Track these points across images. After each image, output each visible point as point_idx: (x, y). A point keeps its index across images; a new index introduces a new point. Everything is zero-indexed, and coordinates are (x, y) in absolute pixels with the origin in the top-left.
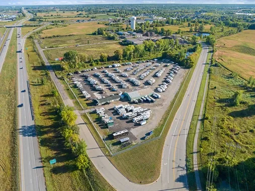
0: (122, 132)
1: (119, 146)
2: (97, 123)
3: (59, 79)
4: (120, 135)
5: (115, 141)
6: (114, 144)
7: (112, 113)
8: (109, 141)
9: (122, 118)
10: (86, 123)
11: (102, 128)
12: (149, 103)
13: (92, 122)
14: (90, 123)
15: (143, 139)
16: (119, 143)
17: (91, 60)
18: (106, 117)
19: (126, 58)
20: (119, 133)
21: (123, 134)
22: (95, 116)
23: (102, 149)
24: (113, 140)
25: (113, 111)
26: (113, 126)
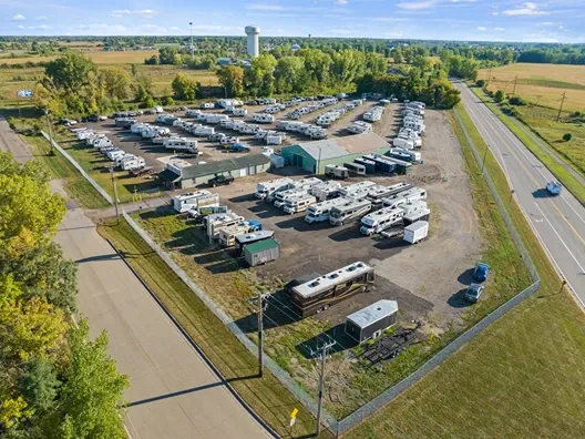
0: (344, 275)
1: (347, 359)
2: (185, 252)
3: (22, 133)
4: (334, 291)
5: (309, 327)
6: (309, 348)
7: (253, 210)
8: (279, 333)
9: (304, 224)
10: (122, 255)
11: (214, 270)
12: (391, 174)
13: (157, 247)
14: (149, 253)
15: (461, 300)
16: (347, 336)
17: (142, 93)
18: (228, 219)
19: (256, 90)
20: (325, 283)
21: (349, 283)
22: (172, 225)
23: (240, 386)
24: (298, 326)
25: (253, 204)
26: (274, 253)
